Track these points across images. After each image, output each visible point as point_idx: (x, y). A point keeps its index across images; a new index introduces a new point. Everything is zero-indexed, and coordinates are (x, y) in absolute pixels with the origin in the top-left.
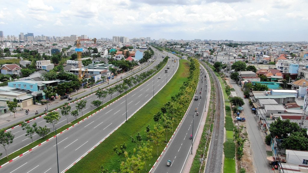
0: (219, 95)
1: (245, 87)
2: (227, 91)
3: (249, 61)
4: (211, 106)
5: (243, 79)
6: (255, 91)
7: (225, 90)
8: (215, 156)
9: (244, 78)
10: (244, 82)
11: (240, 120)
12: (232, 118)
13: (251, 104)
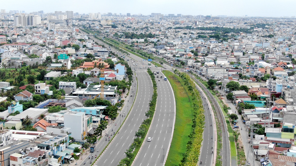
0: (220, 113)
1: (238, 106)
2: (225, 110)
3: (243, 74)
4: (217, 120)
5: (237, 99)
6: (246, 109)
7: (223, 109)
8: (226, 141)
9: (238, 97)
10: (237, 101)
11: (236, 127)
12: (231, 127)
13: (243, 118)
